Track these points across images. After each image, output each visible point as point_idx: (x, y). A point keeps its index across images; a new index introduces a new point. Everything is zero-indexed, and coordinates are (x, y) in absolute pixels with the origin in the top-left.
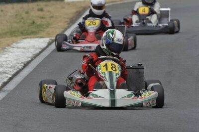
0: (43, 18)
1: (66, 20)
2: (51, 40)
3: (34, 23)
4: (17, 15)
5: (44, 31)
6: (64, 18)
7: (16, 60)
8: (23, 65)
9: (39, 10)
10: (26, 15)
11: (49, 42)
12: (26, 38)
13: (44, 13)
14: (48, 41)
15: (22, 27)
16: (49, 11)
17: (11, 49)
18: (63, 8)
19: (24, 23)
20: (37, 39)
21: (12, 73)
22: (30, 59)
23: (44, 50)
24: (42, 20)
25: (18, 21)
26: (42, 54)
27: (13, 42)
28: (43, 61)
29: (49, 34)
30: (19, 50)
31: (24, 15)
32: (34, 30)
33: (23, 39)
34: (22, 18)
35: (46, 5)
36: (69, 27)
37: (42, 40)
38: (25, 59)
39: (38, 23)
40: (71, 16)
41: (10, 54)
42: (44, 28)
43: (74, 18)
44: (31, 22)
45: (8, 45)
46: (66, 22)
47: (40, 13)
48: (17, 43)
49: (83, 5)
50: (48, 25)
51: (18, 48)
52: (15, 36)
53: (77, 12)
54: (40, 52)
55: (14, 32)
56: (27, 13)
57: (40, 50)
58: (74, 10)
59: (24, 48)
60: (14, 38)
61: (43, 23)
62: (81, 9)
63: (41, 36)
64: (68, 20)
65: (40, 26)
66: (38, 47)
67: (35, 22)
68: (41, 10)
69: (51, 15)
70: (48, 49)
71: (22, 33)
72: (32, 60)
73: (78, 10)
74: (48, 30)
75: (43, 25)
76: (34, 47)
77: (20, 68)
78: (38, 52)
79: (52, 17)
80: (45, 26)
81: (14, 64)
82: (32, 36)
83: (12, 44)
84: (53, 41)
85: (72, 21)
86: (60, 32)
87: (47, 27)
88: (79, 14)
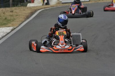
1: (24, 17)
2: (14, 28)
3: (6, 19)
5: (10, 23)
6: (24, 16)
9: (10, 12)
10: (3, 14)
13: (13, 13)
16: (16, 12)
18: (24, 10)
19: (1, 19)
20: (6, 28)
23: (8, 33)
24: (11, 17)
26: (6, 36)
28: (6, 40)
29: (13, 25)
32: (5, 22)
34: (1, 16)
35: (16, 9)
36: (25, 21)
37: (8, 28)
39: (9, 19)
40: (27, 15)
42: (11, 21)
43: (29, 16)
44: (4, 18)
46: (24, 18)
47: (11, 13)
49: (35, 9)
54: (6, 35)
56: (4, 13)
57: (6, 34)
58: (29, 12)
61: (11, 19)
62: (33, 11)
63: (9, 26)
64: (25, 17)
65: (9, 20)
66: (5, 32)
68: (12, 12)
69: (17, 14)
70: (11, 33)
74: (13, 22)
75: (11, 20)
76: (3, 32)
78: (5, 35)
79: (17, 15)
80: (12, 21)
82: (4, 26)
84: (15, 29)
85: (28, 18)
86: (19, 24)
87: (13, 21)
88: (32, 13)
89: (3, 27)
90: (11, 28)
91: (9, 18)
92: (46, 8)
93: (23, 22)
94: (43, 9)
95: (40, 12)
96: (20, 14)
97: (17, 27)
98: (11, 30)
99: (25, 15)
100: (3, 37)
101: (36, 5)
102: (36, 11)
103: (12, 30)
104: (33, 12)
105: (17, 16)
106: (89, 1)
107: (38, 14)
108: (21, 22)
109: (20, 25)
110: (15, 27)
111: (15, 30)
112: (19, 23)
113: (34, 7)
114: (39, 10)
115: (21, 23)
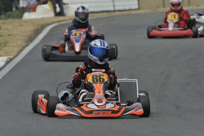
0: (1, 36)
1: (24, 38)
2: (9, 58)
5: (1, 49)
6: (22, 36)
11: (7, 61)
14: (5, 60)
16: (7, 29)
18: (21, 26)
35: (4, 23)
36: (27, 45)
40: (29, 34)
42: (2, 46)
43: (33, 36)
46: (24, 40)
49: (42, 23)
50: (6, 44)
53: (35, 30)
58: (32, 28)
62: (39, 27)
64: (26, 38)
69: (9, 33)
73: (36, 28)
74: (6, 48)
79: (10, 35)
80: (3, 45)
84: (11, 60)
85: (30, 39)
86: (18, 51)
87: (5, 45)
88: (37, 32)
90: (5, 59)
92: (62, 21)
93: (24, 48)
94: (56, 24)
95: (51, 30)
96: (15, 32)
97: (16, 56)
98: (5, 62)
99: (24, 34)
101: (40, 17)
102: (43, 27)
103: (7, 63)
104: (38, 29)
105: (11, 37)
106: (139, 9)
108: (20, 48)
110: (12, 57)
111: (11, 62)
112: (16, 49)
113: (38, 20)
114: (49, 24)
115: (21, 50)
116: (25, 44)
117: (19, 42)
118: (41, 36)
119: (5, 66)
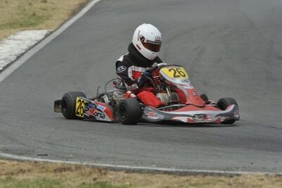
0: (45, 10)
2: (49, 32)
3: (34, 14)
4: (19, 7)
5: (42, 23)
6: (66, 10)
7: (10, 52)
8: (16, 57)
9: (42, 2)
10: (29, 7)
11: (47, 34)
12: (24, 30)
13: (47, 5)
15: (22, 19)
16: (52, 3)
17: (7, 41)
19: (25, 15)
20: (35, 31)
21: (3, 66)
22: (24, 51)
23: (40, 41)
24: (44, 12)
25: (20, 12)
26: (36, 46)
27: (11, 33)
28: (36, 54)
29: (47, 26)
30: (15, 42)
31: (27, 7)
32: (33, 21)
33: (22, 30)
34: (25, 10)
36: (69, 19)
37: (39, 32)
38: (18, 52)
39: (40, 15)
40: (73, 8)
41: (5, 46)
43: (76, 10)
44: (31, 13)
45: (5, 37)
46: (68, 14)
47: (43, 5)
48: (15, 35)
50: (48, 17)
51: (14, 39)
52: (14, 28)
53: (80, 4)
54: (36, 44)
55: (14, 24)
56: (30, 4)
57: (36, 42)
58: (77, 2)
59: (20, 40)
60: (12, 30)
61: (44, 15)
64: (70, 12)
65: (40, 17)
66: (33, 38)
67: (37, 13)
68: (45, 1)
69: (54, 7)
70: (44, 41)
71: (21, 25)
72: (26, 52)
73: (82, 2)
74: (48, 21)
75: (43, 17)
76: (30, 39)
77: (13, 60)
78: (33, 44)
79: (54, 9)
80: (45, 18)
81: (6, 56)
82: (31, 28)
83: (9, 35)
84: (51, 33)
85: (74, 13)
86: (59, 24)
87: (48, 19)
88: (82, 6)
89: (29, 30)
90: (45, 32)
91: (40, 13)
93: (66, 21)
96: (60, 6)
97: (55, 30)
98: (44, 36)
99: (68, 8)
100: (30, 48)
103: (47, 36)
105: (55, 11)
107: (92, 7)
108: (62, 22)
109: (60, 26)
111: (50, 36)
115: (63, 24)
116: (67, 18)
117: (62, 16)
118: (85, 10)
119: (44, 39)
